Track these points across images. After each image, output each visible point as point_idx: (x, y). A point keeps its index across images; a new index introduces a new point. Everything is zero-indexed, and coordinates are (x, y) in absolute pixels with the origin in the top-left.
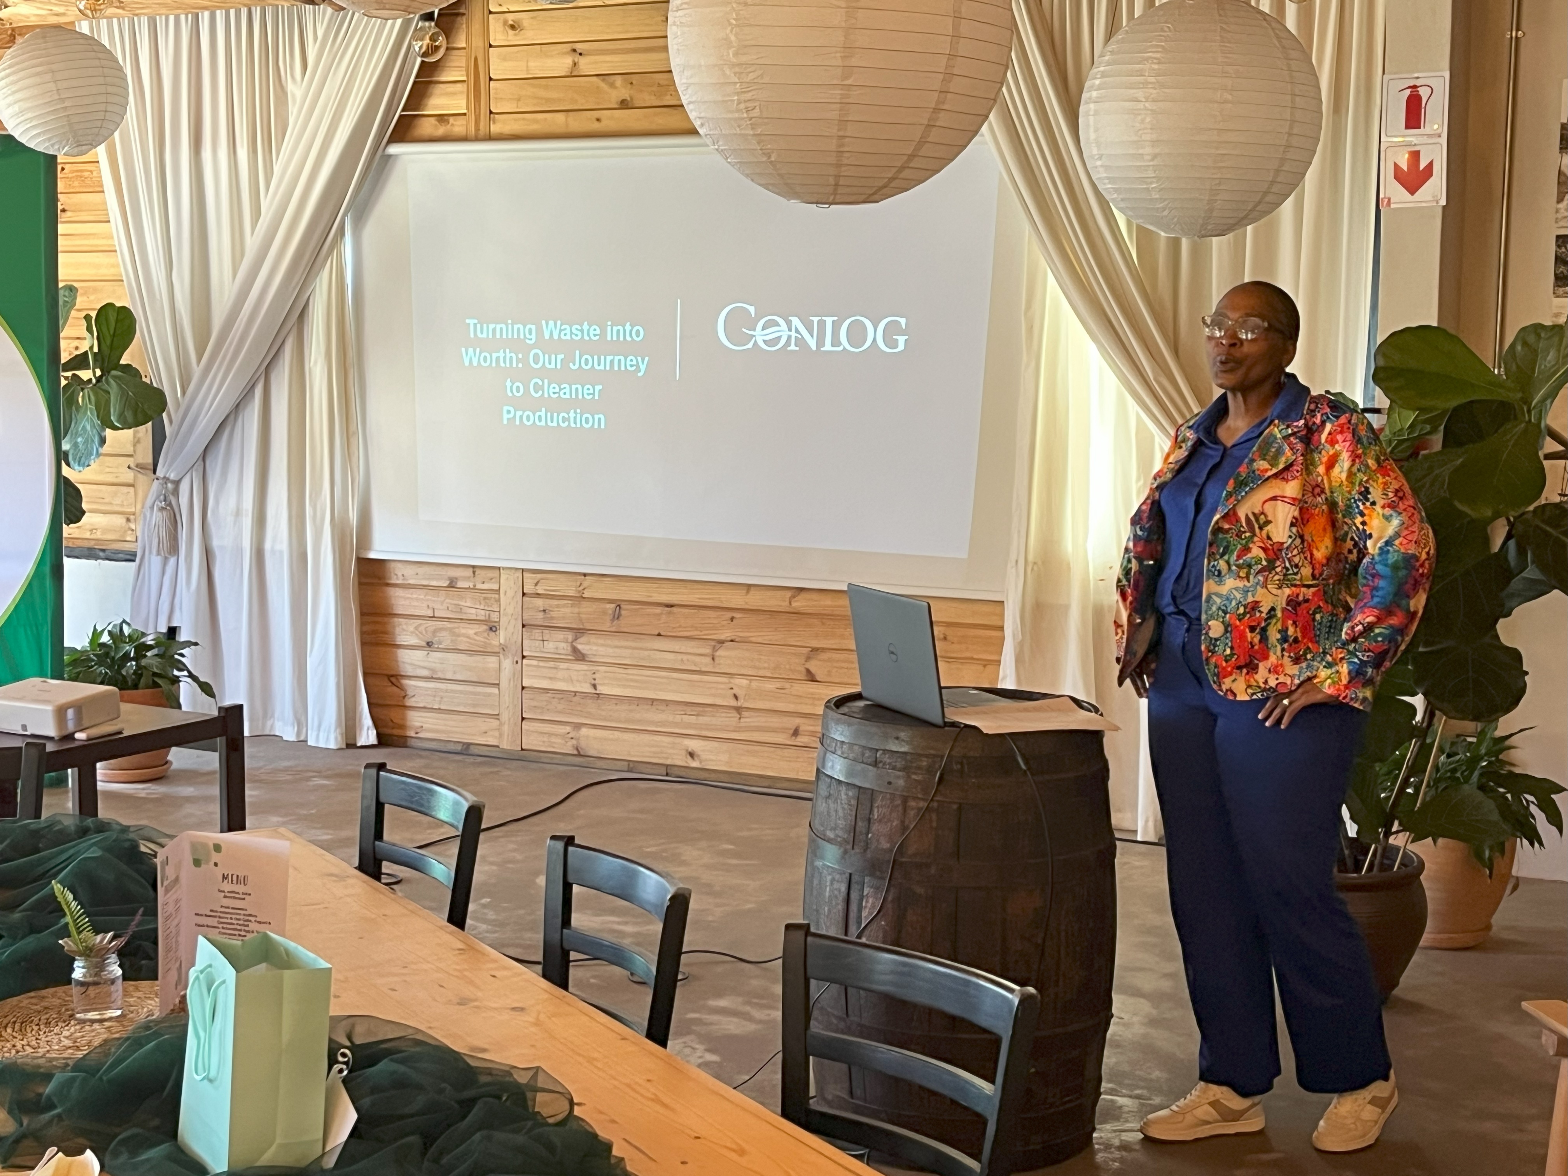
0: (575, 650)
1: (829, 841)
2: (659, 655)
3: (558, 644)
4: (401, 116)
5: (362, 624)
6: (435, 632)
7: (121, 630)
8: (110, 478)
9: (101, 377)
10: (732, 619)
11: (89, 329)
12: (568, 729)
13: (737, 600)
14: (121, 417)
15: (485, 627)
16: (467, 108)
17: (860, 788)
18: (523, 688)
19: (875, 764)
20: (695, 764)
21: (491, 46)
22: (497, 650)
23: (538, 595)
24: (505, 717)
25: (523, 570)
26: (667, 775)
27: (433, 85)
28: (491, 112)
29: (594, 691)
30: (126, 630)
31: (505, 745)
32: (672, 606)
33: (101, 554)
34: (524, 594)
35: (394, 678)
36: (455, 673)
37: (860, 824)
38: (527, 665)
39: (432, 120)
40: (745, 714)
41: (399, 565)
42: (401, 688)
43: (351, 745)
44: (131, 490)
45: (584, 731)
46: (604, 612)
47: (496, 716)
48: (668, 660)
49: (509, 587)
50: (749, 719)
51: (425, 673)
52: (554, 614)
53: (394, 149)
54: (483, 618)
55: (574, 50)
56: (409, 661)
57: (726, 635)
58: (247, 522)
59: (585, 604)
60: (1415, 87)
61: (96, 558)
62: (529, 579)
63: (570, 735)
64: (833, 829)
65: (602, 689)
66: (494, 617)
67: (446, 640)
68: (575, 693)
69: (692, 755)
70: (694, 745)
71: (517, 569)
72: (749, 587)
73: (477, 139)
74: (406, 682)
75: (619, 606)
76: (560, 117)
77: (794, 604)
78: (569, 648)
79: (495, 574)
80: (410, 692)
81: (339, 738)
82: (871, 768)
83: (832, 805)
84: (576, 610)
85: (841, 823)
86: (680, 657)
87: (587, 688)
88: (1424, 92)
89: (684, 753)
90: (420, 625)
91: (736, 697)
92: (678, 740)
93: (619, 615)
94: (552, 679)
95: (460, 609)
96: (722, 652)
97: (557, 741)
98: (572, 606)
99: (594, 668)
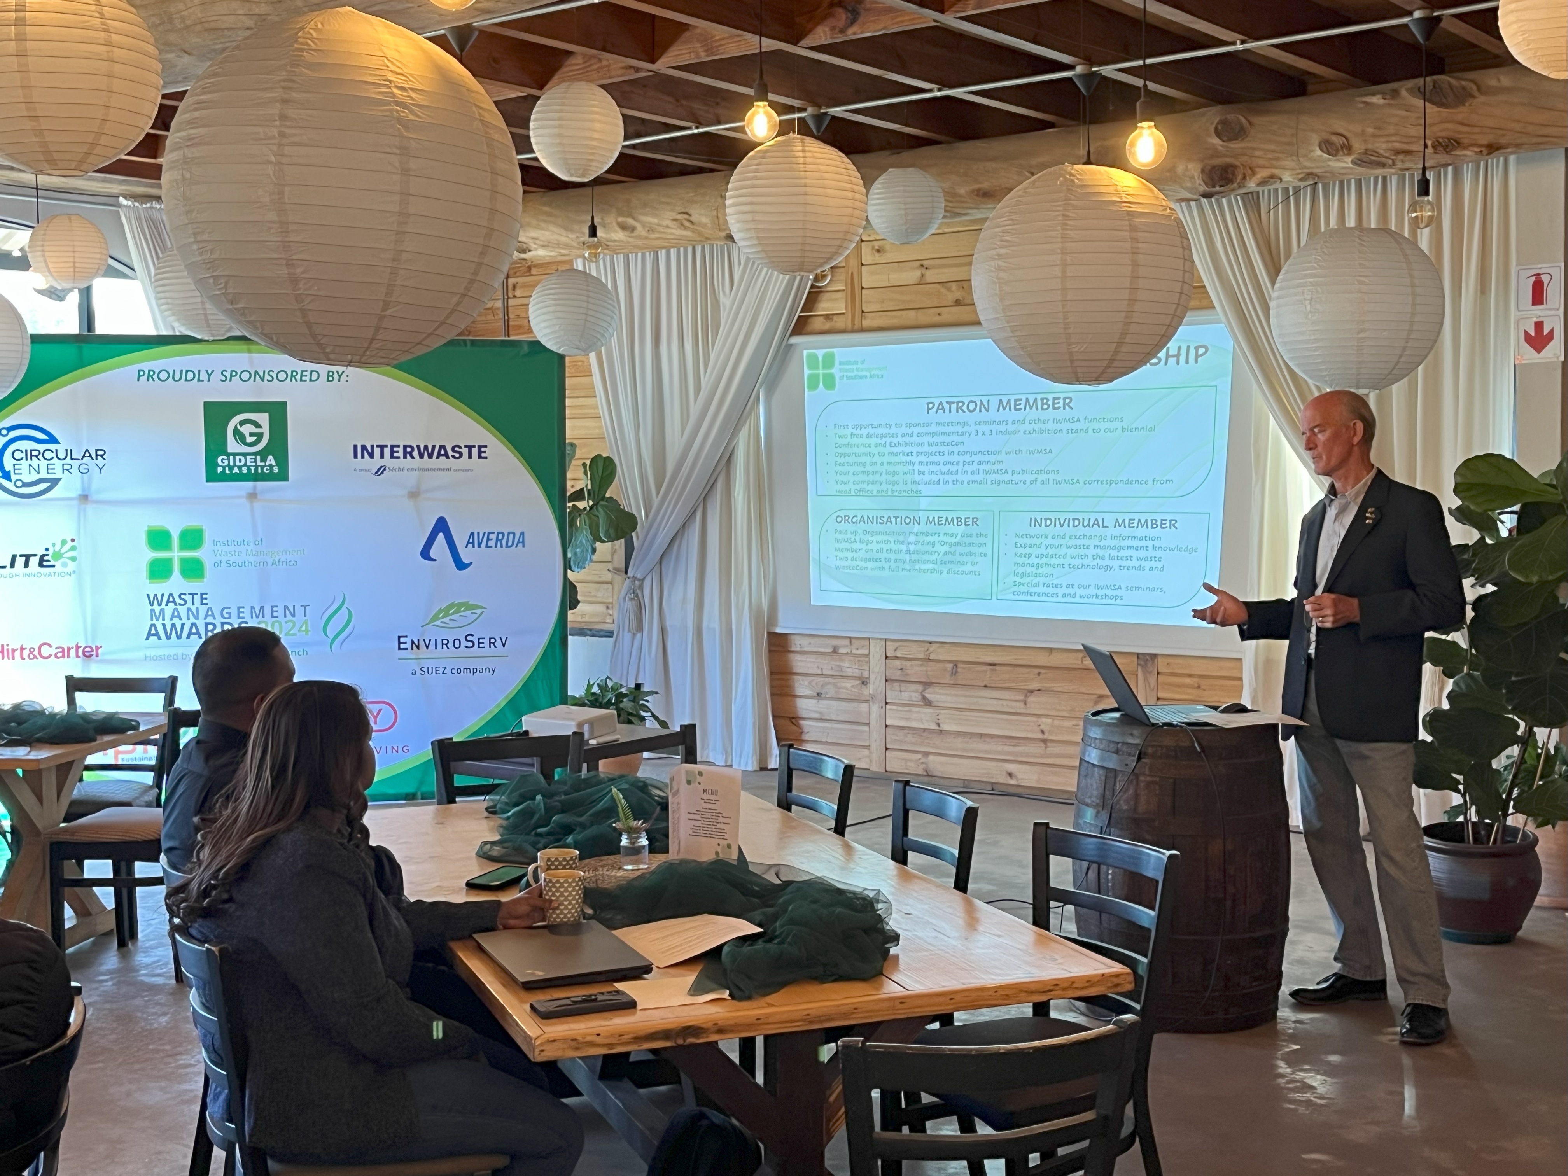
0: (924, 698)
1: (1087, 805)
2: (985, 701)
3: (912, 693)
4: (799, 317)
5: (772, 680)
6: (823, 686)
7: (606, 683)
8: (596, 579)
9: (593, 506)
10: (1039, 674)
11: (586, 473)
12: (919, 756)
13: (1042, 660)
14: (607, 534)
15: (858, 682)
16: (846, 308)
17: (1107, 769)
18: (887, 726)
19: (1117, 752)
20: (1013, 782)
21: (862, 265)
22: (867, 698)
23: (897, 658)
24: (874, 747)
25: (886, 640)
26: (993, 790)
27: (822, 294)
28: (863, 312)
29: (937, 728)
30: (610, 684)
31: (874, 768)
32: (994, 665)
33: (589, 633)
34: (887, 657)
35: (794, 720)
36: (838, 715)
37: (1107, 793)
38: (890, 709)
39: (822, 318)
40: (1049, 744)
41: (797, 637)
42: (799, 726)
43: (764, 769)
44: (610, 586)
45: (931, 757)
46: (945, 670)
47: (867, 747)
48: (992, 705)
49: (876, 652)
50: (1054, 749)
51: (816, 716)
52: (909, 672)
53: (795, 340)
54: (857, 675)
55: (922, 266)
56: (804, 707)
57: (1035, 685)
58: (691, 607)
59: (930, 664)
60: (1539, 274)
61: (585, 635)
62: (891, 646)
63: (921, 761)
64: (1090, 797)
65: (945, 727)
66: (866, 674)
67: (831, 691)
68: (924, 730)
69: (1010, 775)
70: (1011, 767)
71: (881, 639)
72: (1051, 650)
73: (853, 331)
74: (802, 722)
75: (956, 665)
76: (912, 313)
77: (1085, 662)
78: (920, 697)
79: (867, 643)
80: (806, 730)
81: (755, 763)
82: (1114, 755)
83: (1089, 781)
84: (924, 668)
85: (1095, 793)
86: (1000, 702)
87: (934, 726)
88: (1545, 279)
89: (1004, 773)
90: (812, 681)
91: (1043, 732)
92: (1000, 764)
93: (956, 672)
94: (908, 719)
95: (841, 669)
96: (1031, 699)
97: (912, 764)
98: (921, 665)
99: (938, 711)
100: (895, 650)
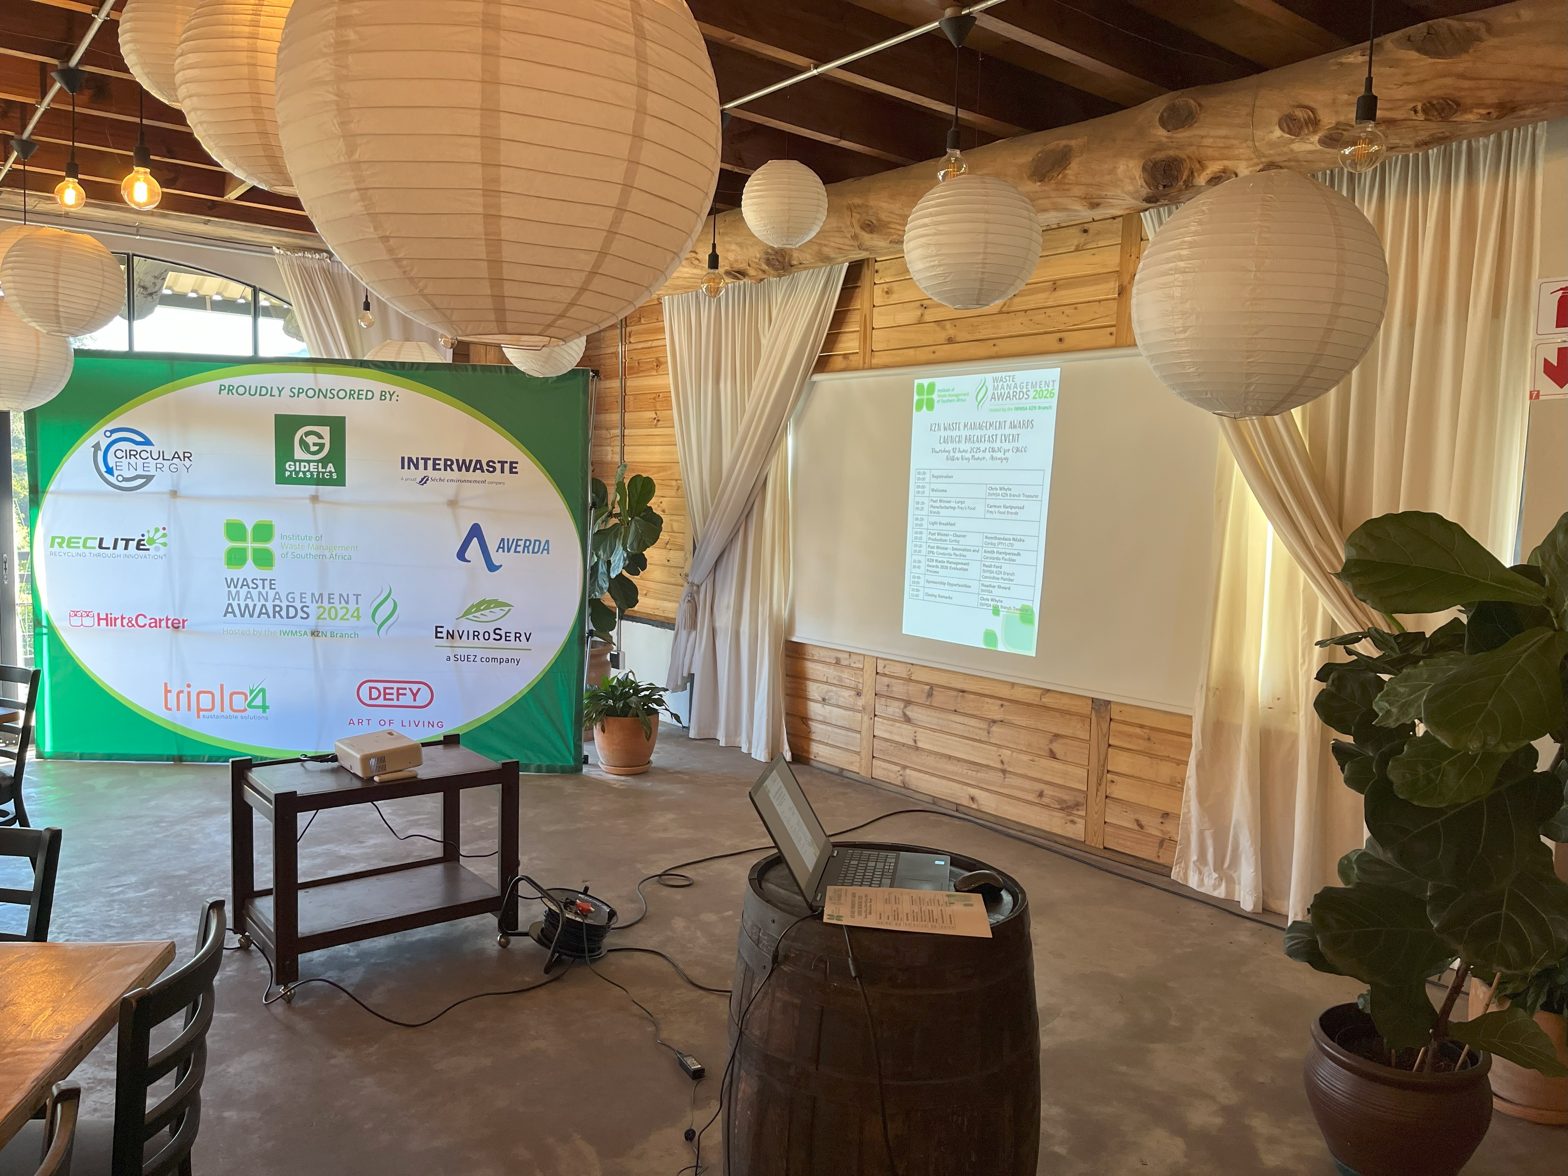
0: (905, 715)
2: (954, 725)
3: (895, 709)
4: (820, 356)
5: (787, 682)
6: (827, 692)
10: (1002, 705)
12: (899, 768)
13: (1005, 692)
15: (853, 693)
16: (859, 349)
18: (874, 736)
20: (974, 806)
21: (874, 306)
22: (861, 709)
23: (885, 675)
24: (863, 754)
25: (877, 657)
26: (956, 811)
27: (839, 335)
28: (872, 351)
29: (914, 745)
31: (863, 773)
32: (964, 692)
34: (877, 673)
35: (804, 720)
38: (877, 721)
39: (840, 358)
40: (1007, 775)
41: (810, 647)
42: (807, 725)
45: (908, 771)
46: (923, 691)
47: (858, 753)
48: (960, 730)
49: (869, 668)
50: (1011, 780)
51: (821, 718)
52: (894, 689)
53: (817, 377)
54: (853, 686)
55: (922, 305)
56: (813, 710)
57: (997, 717)
58: (732, 611)
59: (911, 683)
61: (665, 628)
62: (880, 663)
63: (900, 773)
65: (920, 745)
66: (860, 686)
67: (833, 698)
68: (904, 745)
69: (973, 799)
70: (973, 792)
71: (873, 657)
72: (1013, 685)
73: (864, 369)
74: (810, 723)
75: (932, 688)
76: (912, 351)
77: (1043, 700)
78: (902, 713)
79: (861, 658)
80: (813, 730)
81: (770, 755)
84: (906, 687)
86: (967, 728)
87: (912, 743)
89: (967, 797)
90: (821, 687)
91: (1002, 762)
92: (965, 787)
93: (932, 694)
94: (890, 732)
95: (840, 679)
96: (994, 729)
97: (893, 775)
98: (904, 684)
99: (916, 729)
100: (884, 667)
